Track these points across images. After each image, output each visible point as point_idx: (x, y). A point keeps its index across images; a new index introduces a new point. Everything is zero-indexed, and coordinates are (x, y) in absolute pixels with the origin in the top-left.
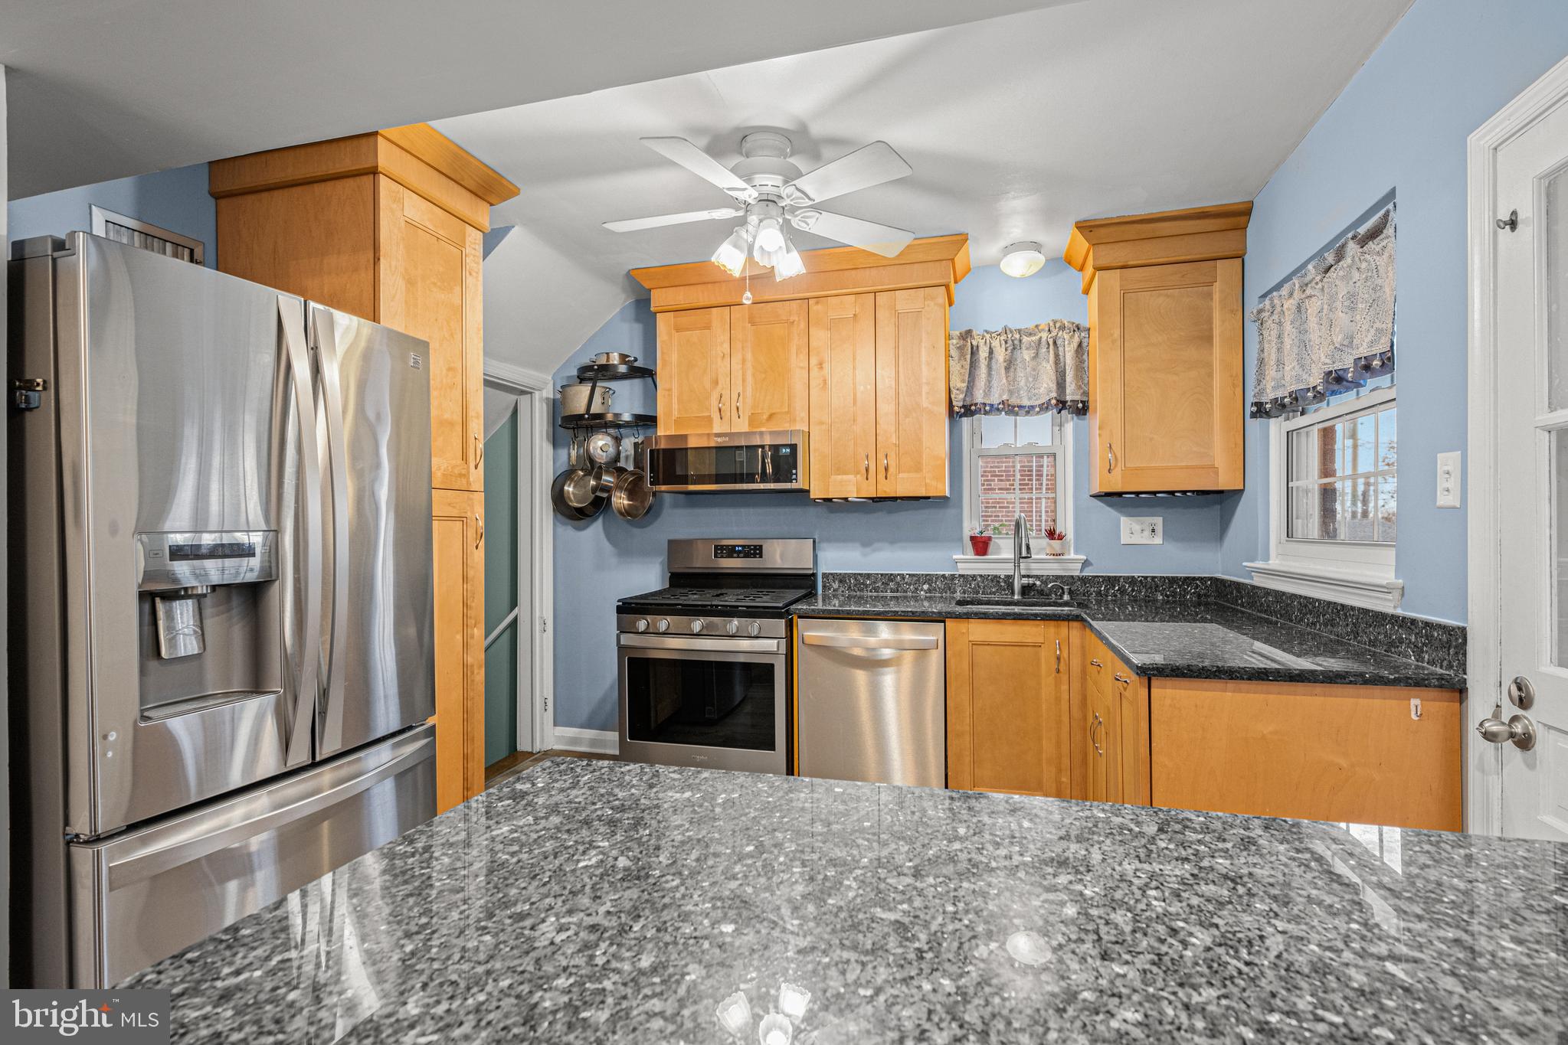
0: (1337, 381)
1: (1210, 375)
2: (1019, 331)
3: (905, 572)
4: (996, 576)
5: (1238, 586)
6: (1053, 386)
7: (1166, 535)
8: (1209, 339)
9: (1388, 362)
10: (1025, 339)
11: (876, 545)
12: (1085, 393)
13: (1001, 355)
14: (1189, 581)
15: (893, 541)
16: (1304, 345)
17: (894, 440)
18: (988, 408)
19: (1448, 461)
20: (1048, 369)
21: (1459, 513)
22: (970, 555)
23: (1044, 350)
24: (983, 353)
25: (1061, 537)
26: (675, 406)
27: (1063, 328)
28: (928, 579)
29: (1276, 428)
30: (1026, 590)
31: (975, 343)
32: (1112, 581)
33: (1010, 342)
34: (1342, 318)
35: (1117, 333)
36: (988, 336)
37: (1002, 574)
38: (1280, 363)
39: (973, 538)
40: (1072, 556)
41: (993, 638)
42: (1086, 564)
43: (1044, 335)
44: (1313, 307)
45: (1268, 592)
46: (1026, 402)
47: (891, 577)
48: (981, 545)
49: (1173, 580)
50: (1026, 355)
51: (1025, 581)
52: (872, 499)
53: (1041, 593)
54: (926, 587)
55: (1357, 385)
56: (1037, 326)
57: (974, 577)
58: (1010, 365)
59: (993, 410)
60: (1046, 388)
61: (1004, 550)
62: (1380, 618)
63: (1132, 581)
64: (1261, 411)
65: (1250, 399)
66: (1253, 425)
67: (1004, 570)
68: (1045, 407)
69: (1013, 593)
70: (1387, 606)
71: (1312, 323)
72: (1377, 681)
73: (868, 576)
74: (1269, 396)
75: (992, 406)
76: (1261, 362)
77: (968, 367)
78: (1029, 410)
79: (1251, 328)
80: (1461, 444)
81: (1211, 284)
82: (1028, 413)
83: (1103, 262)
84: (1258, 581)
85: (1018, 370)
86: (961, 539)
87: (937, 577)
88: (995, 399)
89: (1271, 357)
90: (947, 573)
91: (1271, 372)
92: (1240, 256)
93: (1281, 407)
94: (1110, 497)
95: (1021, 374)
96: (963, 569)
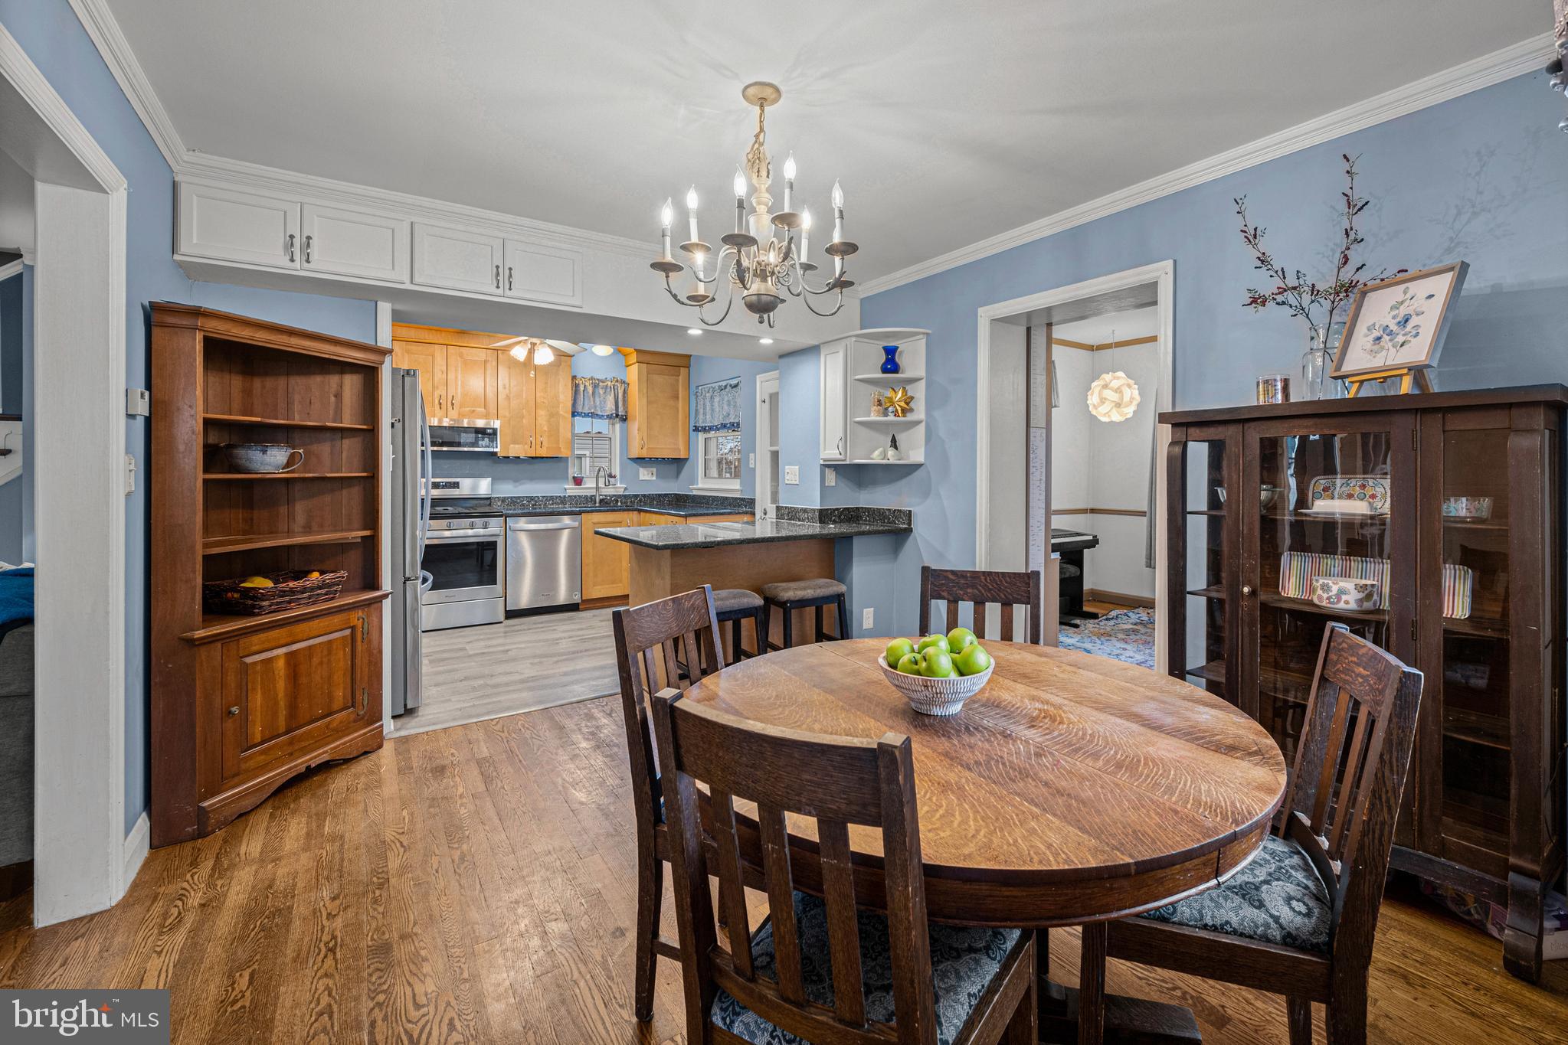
0: (724, 426)
1: (678, 411)
2: (598, 380)
4: (587, 495)
5: (687, 496)
6: (614, 408)
7: (658, 476)
8: (677, 398)
9: (738, 424)
10: (601, 384)
12: (626, 412)
13: (590, 389)
14: (666, 495)
15: (530, 479)
16: (713, 410)
17: (546, 428)
19: (752, 455)
20: (611, 398)
21: (754, 469)
22: (573, 486)
23: (609, 390)
25: (615, 477)
27: (617, 381)
28: (552, 498)
29: (701, 436)
30: (601, 501)
32: (636, 496)
33: (593, 384)
34: (726, 407)
35: (645, 391)
36: (584, 380)
37: (589, 494)
38: (705, 414)
39: (574, 478)
40: (619, 485)
41: (603, 520)
42: (626, 489)
43: (609, 383)
44: (716, 399)
45: (700, 496)
46: (599, 413)
47: (532, 498)
48: (578, 481)
49: (660, 495)
50: (601, 391)
51: (601, 496)
52: (533, 458)
53: (607, 503)
54: (551, 502)
55: (729, 428)
56: (606, 378)
57: (575, 497)
58: (594, 393)
59: (586, 415)
60: (610, 407)
61: (589, 484)
62: (736, 499)
63: (644, 496)
64: (696, 429)
65: (692, 424)
66: (692, 434)
67: (589, 493)
68: (610, 417)
69: (595, 503)
70: (738, 495)
71: (716, 404)
72: (739, 513)
73: (519, 497)
74: (701, 424)
76: (697, 410)
78: (601, 417)
79: (693, 398)
80: (754, 452)
81: (679, 376)
83: (640, 360)
84: (695, 493)
86: (568, 478)
87: (557, 497)
88: (586, 411)
89: (701, 411)
90: (561, 495)
91: (701, 417)
92: (688, 367)
93: (705, 430)
94: (639, 460)
95: (597, 399)
96: (570, 493)
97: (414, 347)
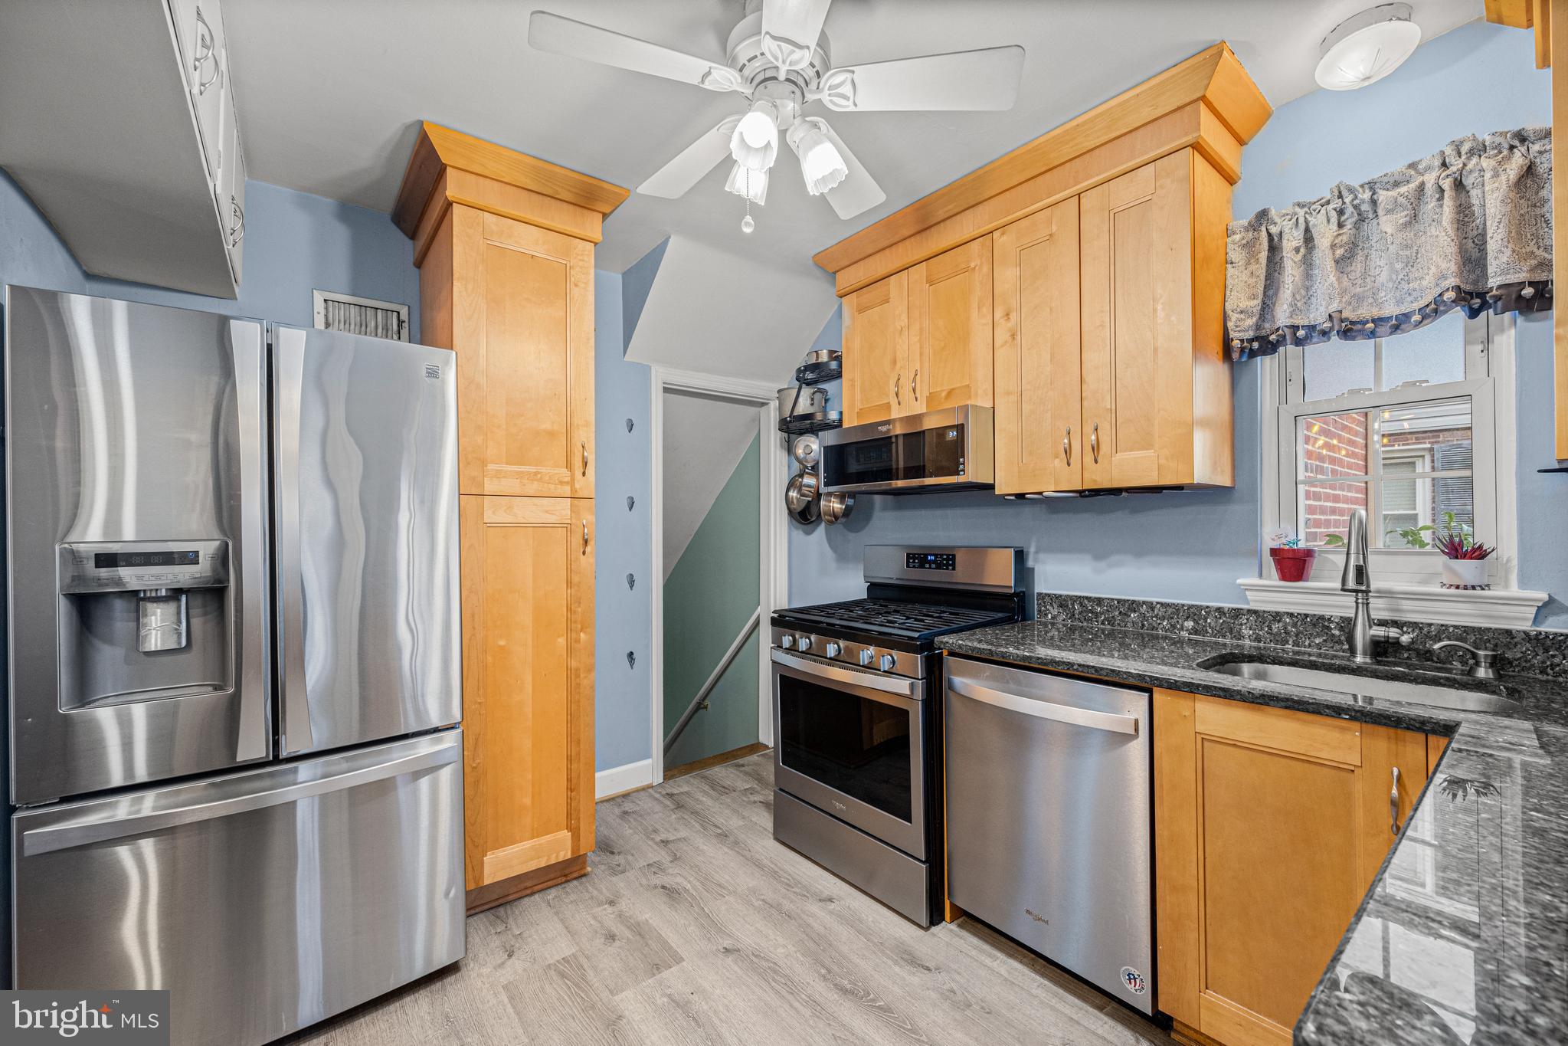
2: (1372, 186)
3: (1155, 600)
4: (1322, 618)
6: (1454, 267)
10: (1383, 196)
11: (1115, 558)
12: (1545, 266)
13: (1330, 238)
15: (1140, 552)
17: (1108, 403)
18: (1301, 333)
20: (1440, 237)
22: (1273, 578)
23: (1431, 204)
24: (1292, 241)
25: (1481, 555)
26: (858, 396)
27: (1478, 150)
28: (1193, 612)
31: (1274, 230)
33: (1350, 210)
36: (1301, 212)
37: (1336, 613)
39: (1274, 552)
40: (1511, 591)
41: (1244, 736)
42: (1550, 607)
43: (1432, 176)
46: (1391, 310)
48: (1292, 564)
50: (1387, 224)
51: (1379, 632)
54: (1190, 624)
56: (1412, 166)
57: (1277, 616)
58: (1349, 251)
59: (1315, 334)
60: (1435, 275)
67: (1335, 609)
68: (1434, 311)
69: (1352, 651)
73: (1099, 601)
75: (1311, 328)
77: (1262, 273)
78: (1399, 324)
82: (1396, 328)
85: (1374, 254)
86: (1256, 553)
87: (1209, 610)
88: (1318, 315)
90: (1226, 605)
95: (1376, 261)
96: (1258, 601)
97: (867, 295)
